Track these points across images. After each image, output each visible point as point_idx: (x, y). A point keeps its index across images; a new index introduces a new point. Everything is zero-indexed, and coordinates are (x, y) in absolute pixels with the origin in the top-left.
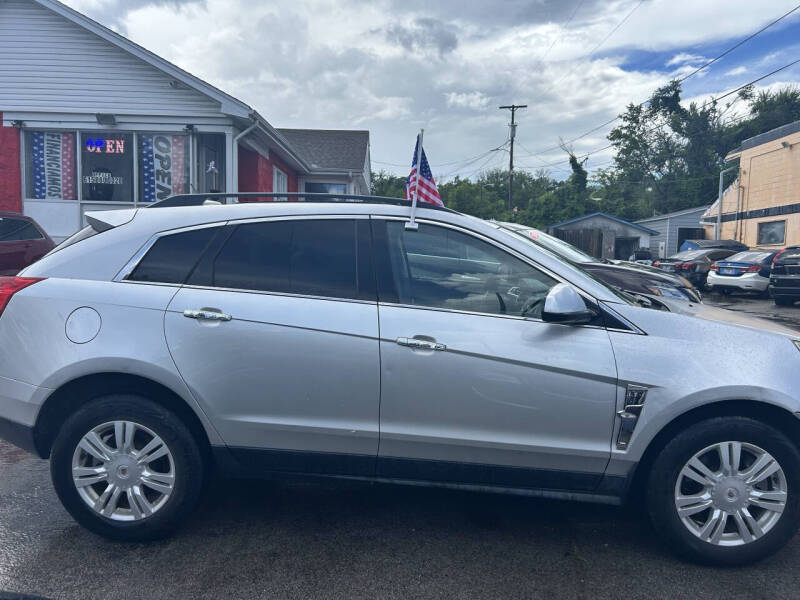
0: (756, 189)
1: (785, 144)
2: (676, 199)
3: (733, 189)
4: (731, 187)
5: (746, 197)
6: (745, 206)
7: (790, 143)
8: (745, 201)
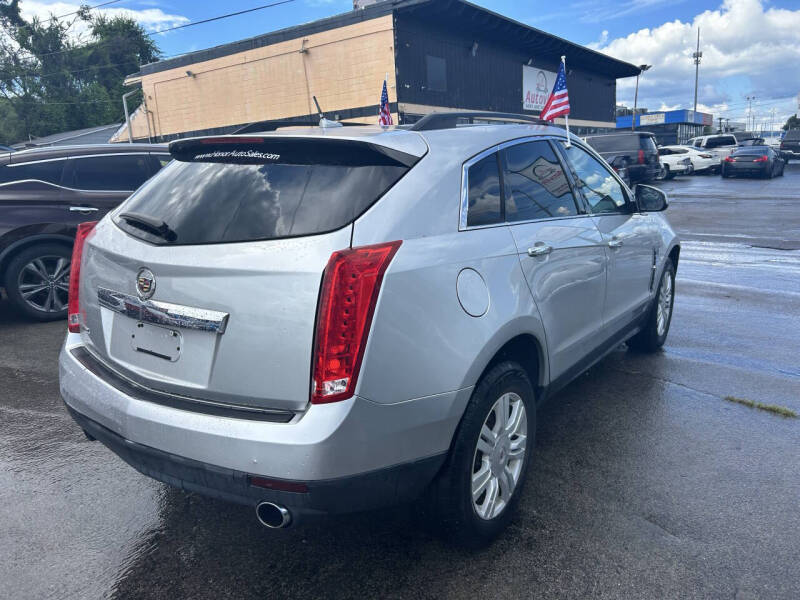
0: (166, 114)
1: (189, 73)
2: (42, 123)
3: (140, 113)
4: (137, 111)
5: (156, 121)
6: (157, 131)
7: (195, 72)
8: (157, 125)
